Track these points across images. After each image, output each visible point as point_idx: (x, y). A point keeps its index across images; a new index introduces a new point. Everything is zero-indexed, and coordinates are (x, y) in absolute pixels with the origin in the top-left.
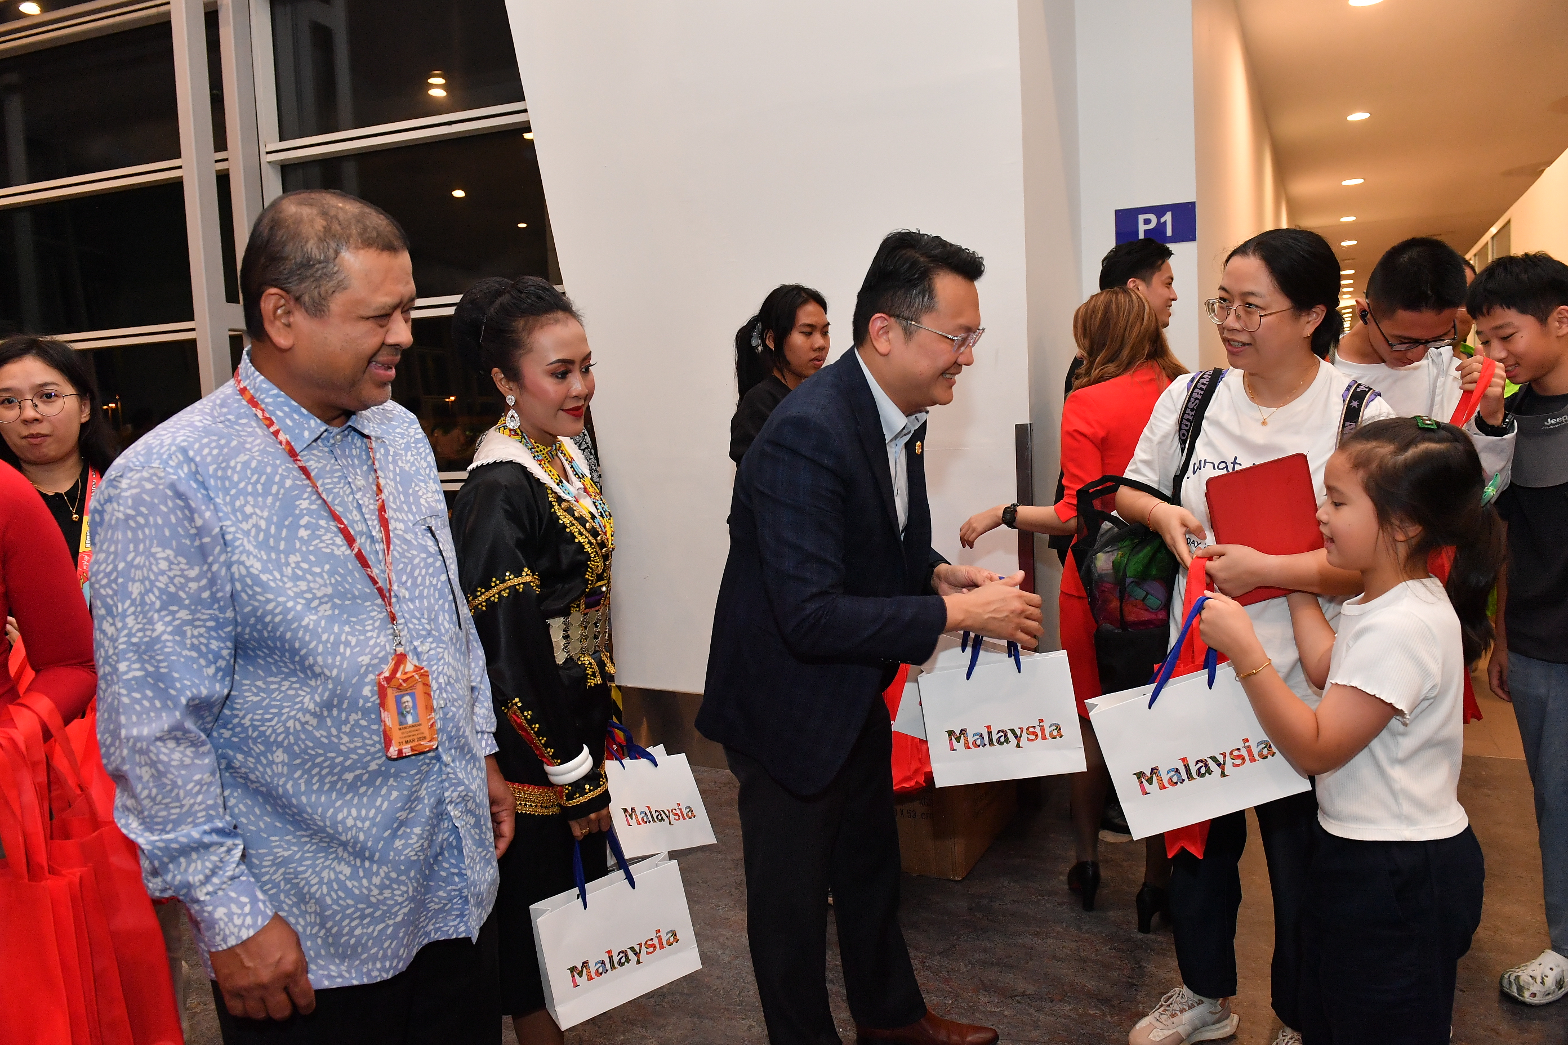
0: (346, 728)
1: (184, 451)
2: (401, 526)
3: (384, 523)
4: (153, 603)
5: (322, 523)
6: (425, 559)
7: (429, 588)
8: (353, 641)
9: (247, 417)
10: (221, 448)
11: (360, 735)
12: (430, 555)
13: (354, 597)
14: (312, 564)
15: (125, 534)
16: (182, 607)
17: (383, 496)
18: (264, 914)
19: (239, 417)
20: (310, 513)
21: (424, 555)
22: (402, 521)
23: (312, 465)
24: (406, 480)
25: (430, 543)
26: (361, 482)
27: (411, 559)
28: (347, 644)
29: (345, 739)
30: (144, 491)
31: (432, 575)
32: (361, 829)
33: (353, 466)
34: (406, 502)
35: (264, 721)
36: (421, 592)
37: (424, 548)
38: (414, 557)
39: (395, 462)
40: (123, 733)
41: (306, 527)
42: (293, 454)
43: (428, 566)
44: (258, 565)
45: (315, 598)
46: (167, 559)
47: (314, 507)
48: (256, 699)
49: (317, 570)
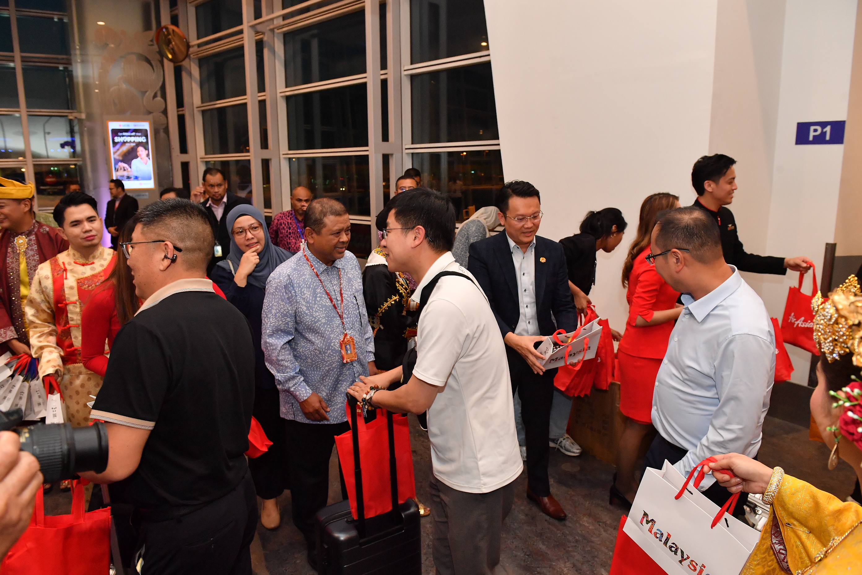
0: (327, 355)
1: (289, 276)
2: (346, 296)
3: (341, 294)
4: (279, 316)
5: (324, 296)
6: (352, 306)
7: (353, 314)
8: (330, 330)
9: (305, 264)
10: (298, 274)
11: (330, 357)
12: (354, 304)
13: (331, 317)
14: (320, 308)
15: (272, 296)
16: (288, 317)
17: (341, 286)
18: (309, 393)
19: (303, 264)
20: (320, 293)
21: (352, 305)
22: (347, 294)
23: (322, 278)
24: (350, 280)
25: (355, 301)
26: (336, 282)
27: (348, 306)
28: (328, 331)
29: (327, 358)
30: (278, 285)
31: (355, 311)
32: (330, 382)
33: (334, 278)
34: (348, 288)
35: (305, 351)
36: (350, 316)
37: (353, 302)
38: (350, 305)
39: (347, 275)
40: (269, 348)
41: (319, 297)
42: (318, 276)
43: (353, 308)
44: (305, 308)
45: (320, 317)
46: (283, 305)
47: (321, 291)
48: (303, 344)
49: (321, 309)
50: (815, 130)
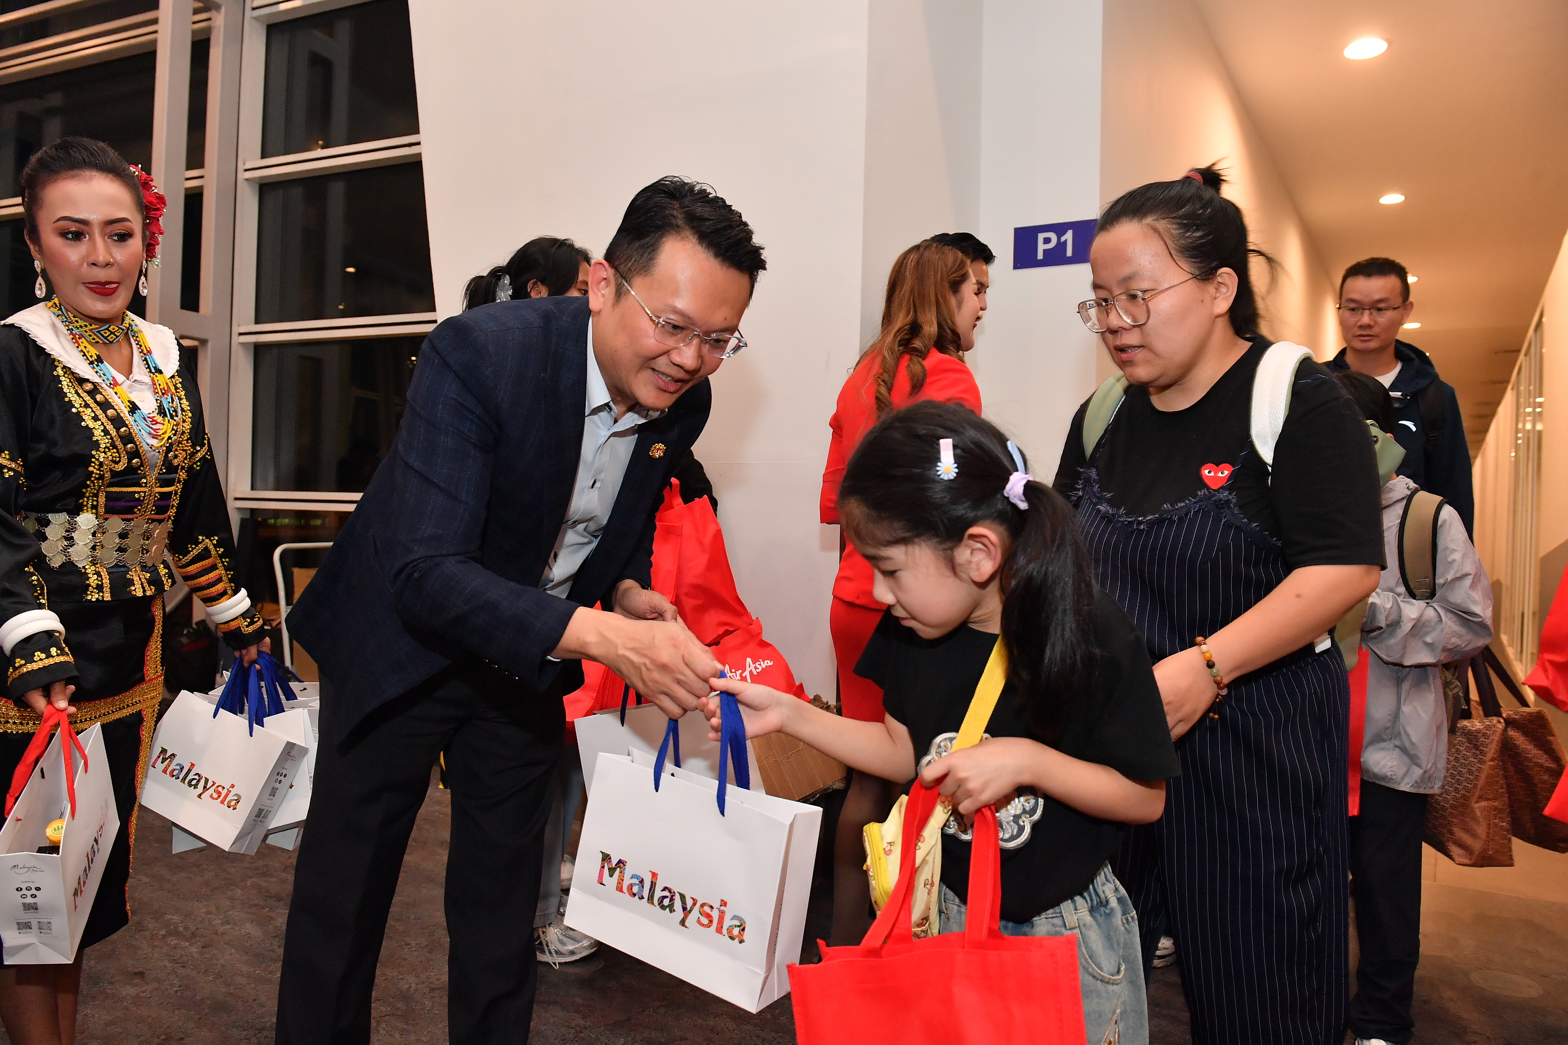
50: (1047, 241)
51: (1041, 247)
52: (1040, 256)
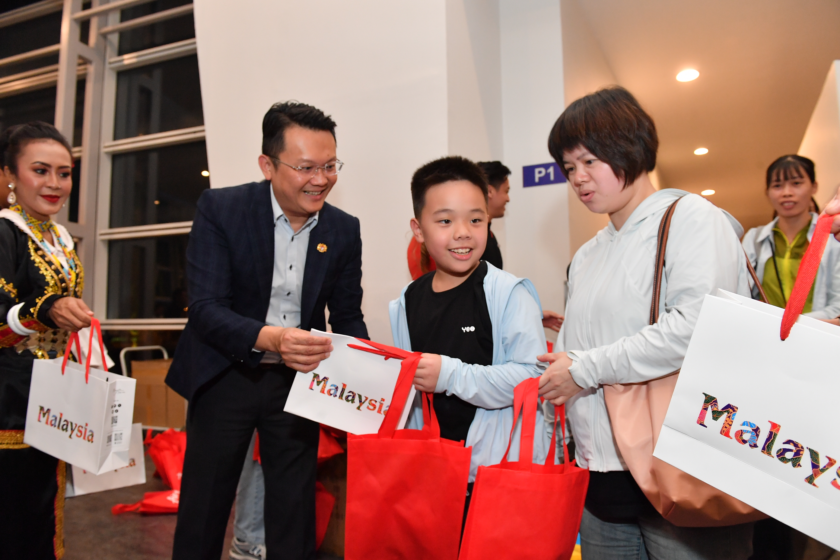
51: (537, 176)
52: (537, 180)
